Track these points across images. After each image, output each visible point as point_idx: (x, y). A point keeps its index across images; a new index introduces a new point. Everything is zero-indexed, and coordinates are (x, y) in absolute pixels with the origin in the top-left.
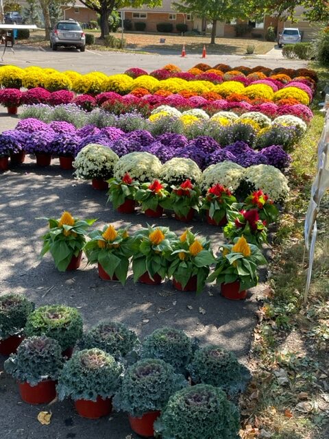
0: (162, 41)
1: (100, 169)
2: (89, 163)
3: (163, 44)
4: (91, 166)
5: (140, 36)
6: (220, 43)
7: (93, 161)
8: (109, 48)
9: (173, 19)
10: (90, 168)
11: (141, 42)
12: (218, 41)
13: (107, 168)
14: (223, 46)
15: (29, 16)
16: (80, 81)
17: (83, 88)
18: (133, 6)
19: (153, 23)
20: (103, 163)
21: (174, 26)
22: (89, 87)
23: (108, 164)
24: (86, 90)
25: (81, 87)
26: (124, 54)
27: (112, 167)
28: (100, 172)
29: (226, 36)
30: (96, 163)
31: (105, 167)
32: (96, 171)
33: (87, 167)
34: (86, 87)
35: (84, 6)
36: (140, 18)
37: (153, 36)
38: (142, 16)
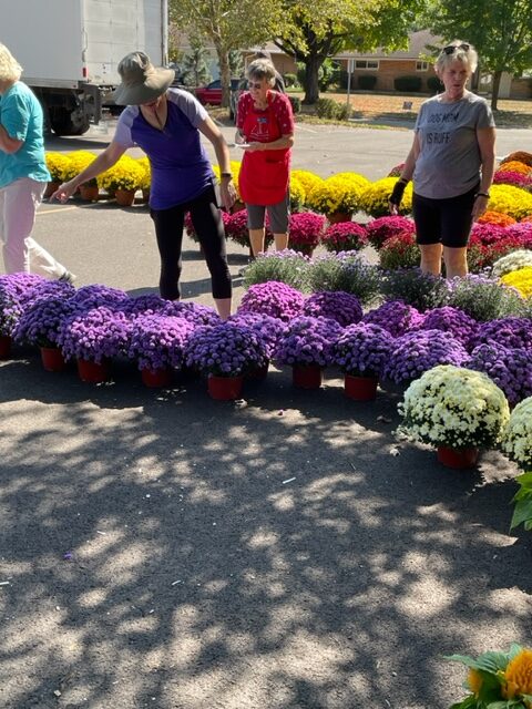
0: (407, 106)
1: (473, 429)
2: (446, 415)
3: (407, 111)
4: (452, 422)
5: (368, 97)
6: (505, 109)
7: (457, 409)
8: (324, 120)
9: (423, 70)
10: (449, 426)
11: (369, 109)
12: (503, 106)
13: (488, 428)
14: (510, 113)
15: (192, 69)
16: (323, 191)
17: (329, 203)
18: (359, 50)
19: (388, 77)
20: (480, 415)
21: (425, 81)
22: (339, 202)
23: (490, 419)
24: (334, 208)
25: (324, 200)
26: (352, 130)
27: (497, 424)
28: (472, 435)
29: (513, 97)
30: (465, 415)
31: (483, 424)
32: (462, 434)
33: (442, 422)
34: (334, 202)
35: (279, 51)
36: (367, 69)
37: (388, 98)
38: (370, 66)
